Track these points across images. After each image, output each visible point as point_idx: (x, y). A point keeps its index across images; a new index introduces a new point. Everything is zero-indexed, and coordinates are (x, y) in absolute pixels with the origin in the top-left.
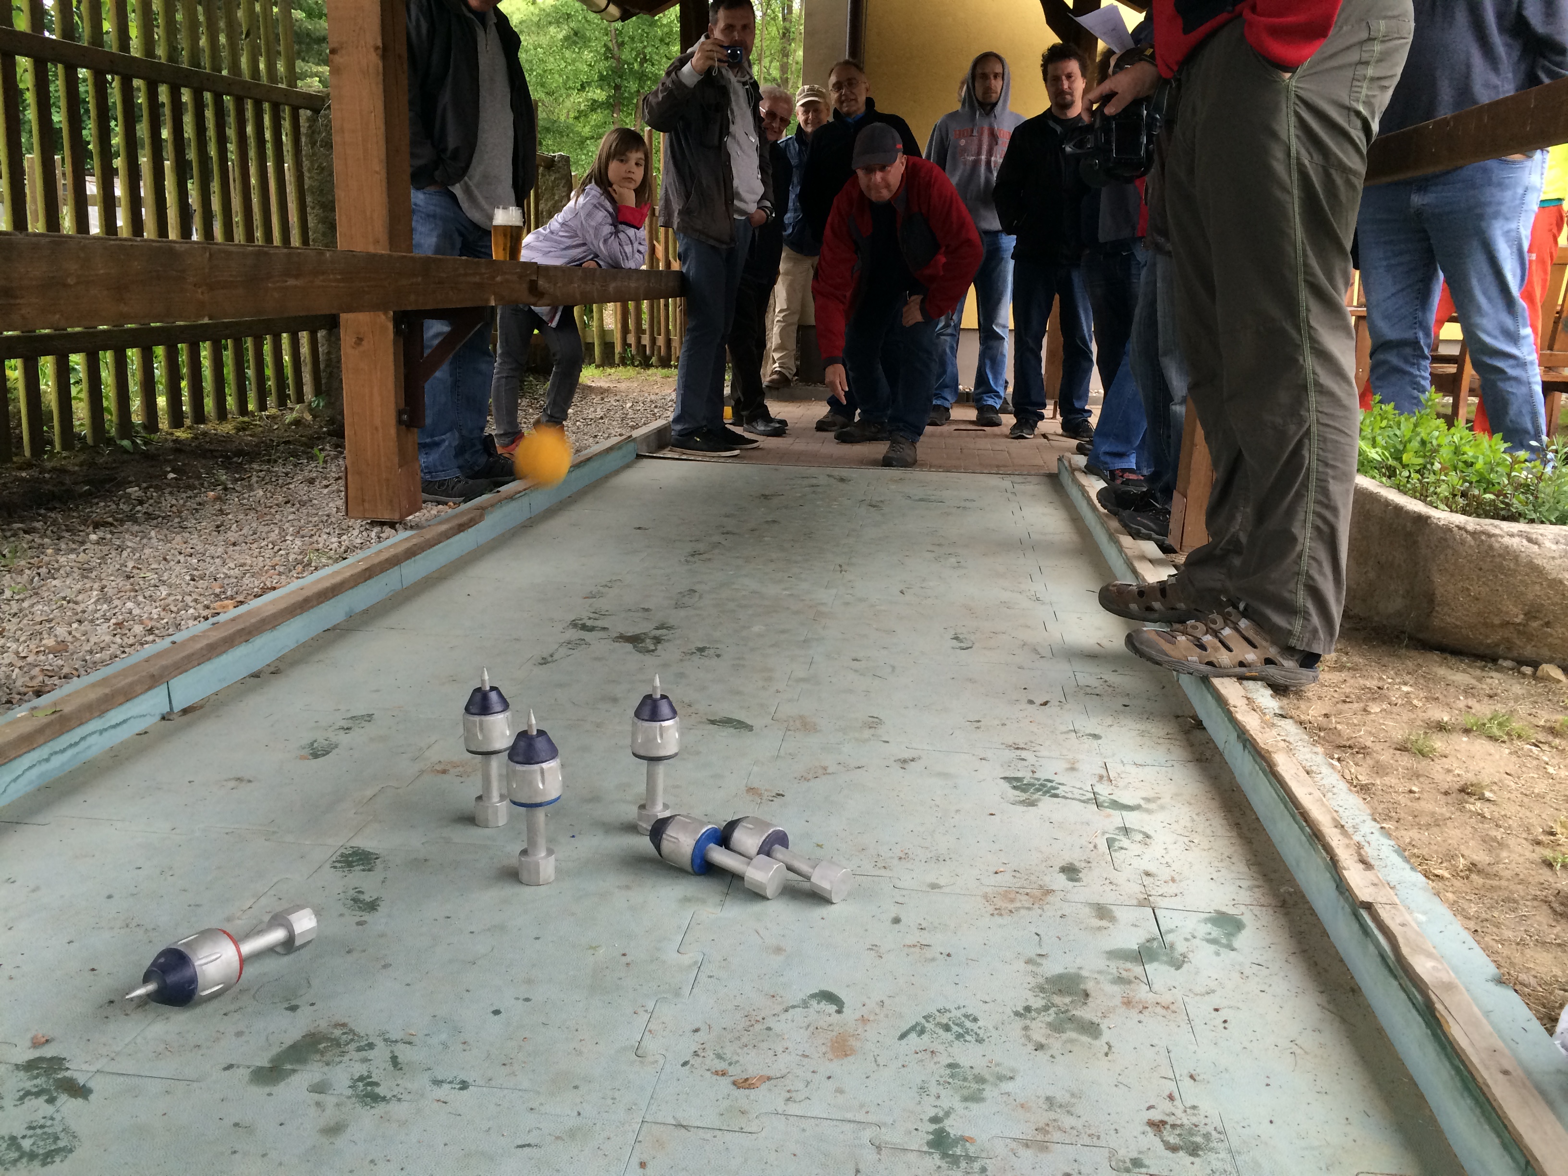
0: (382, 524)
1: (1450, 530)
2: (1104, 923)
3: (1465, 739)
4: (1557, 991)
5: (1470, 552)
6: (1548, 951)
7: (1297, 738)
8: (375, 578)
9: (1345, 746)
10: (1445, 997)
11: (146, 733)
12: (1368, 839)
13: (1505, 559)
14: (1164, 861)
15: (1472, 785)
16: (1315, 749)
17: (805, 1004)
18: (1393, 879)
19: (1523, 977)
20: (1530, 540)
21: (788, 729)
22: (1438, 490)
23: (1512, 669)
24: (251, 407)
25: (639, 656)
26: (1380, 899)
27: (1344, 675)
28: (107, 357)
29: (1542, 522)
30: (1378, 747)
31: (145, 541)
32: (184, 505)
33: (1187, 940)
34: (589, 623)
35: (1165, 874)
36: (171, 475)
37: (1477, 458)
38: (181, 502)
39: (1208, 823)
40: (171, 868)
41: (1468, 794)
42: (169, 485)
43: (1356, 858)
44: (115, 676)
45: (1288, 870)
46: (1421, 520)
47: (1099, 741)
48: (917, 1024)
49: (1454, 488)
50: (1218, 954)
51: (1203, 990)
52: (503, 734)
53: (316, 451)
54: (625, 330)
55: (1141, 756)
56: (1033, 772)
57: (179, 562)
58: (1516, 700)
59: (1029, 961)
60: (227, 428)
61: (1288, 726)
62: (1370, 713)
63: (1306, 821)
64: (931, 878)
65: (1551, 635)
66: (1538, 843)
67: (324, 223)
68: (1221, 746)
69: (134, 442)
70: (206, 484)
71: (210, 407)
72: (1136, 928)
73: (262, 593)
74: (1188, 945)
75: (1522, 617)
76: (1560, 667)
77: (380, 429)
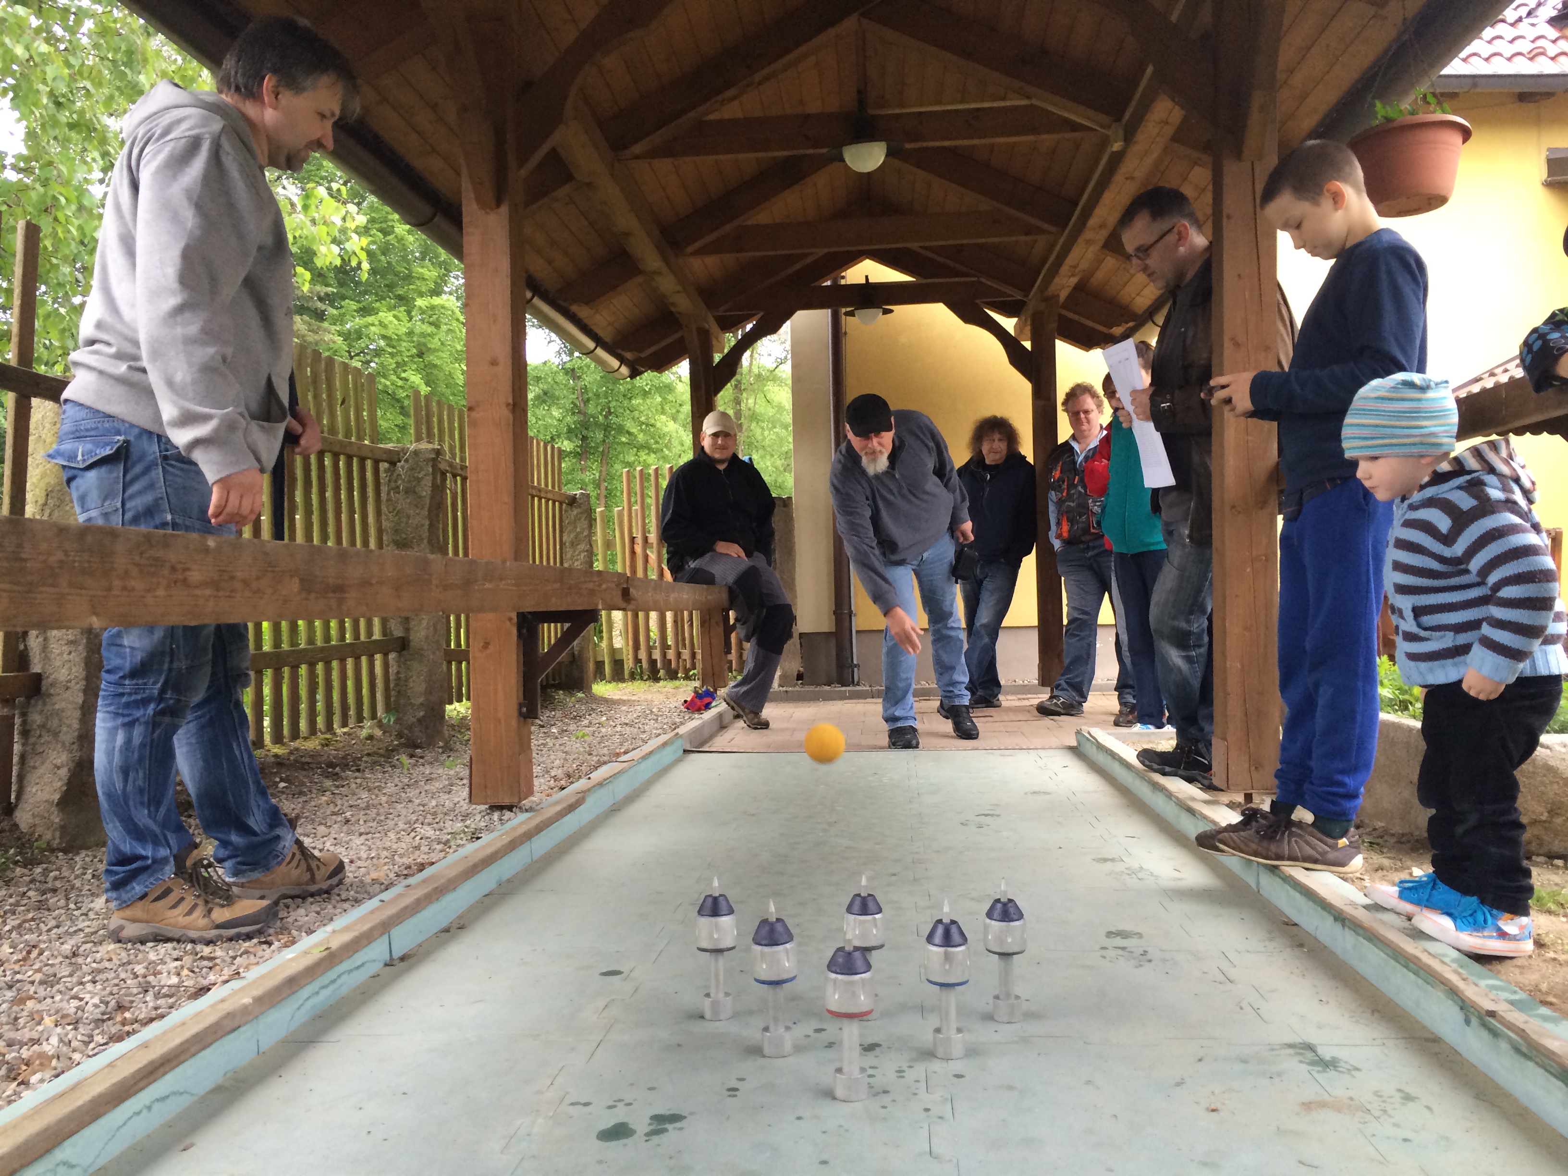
0: (501, 808)
2: (1273, 1057)
23: (1546, 863)
24: (335, 726)
26: (1497, 1009)
32: (303, 808)
33: (1345, 1063)
36: (282, 785)
38: (300, 805)
42: (283, 793)
53: (396, 760)
54: (636, 647)
60: (312, 744)
70: (315, 791)
71: (303, 725)
72: (1301, 1058)
73: (422, 867)
74: (1349, 1067)
75: (1546, 814)
77: (502, 720)
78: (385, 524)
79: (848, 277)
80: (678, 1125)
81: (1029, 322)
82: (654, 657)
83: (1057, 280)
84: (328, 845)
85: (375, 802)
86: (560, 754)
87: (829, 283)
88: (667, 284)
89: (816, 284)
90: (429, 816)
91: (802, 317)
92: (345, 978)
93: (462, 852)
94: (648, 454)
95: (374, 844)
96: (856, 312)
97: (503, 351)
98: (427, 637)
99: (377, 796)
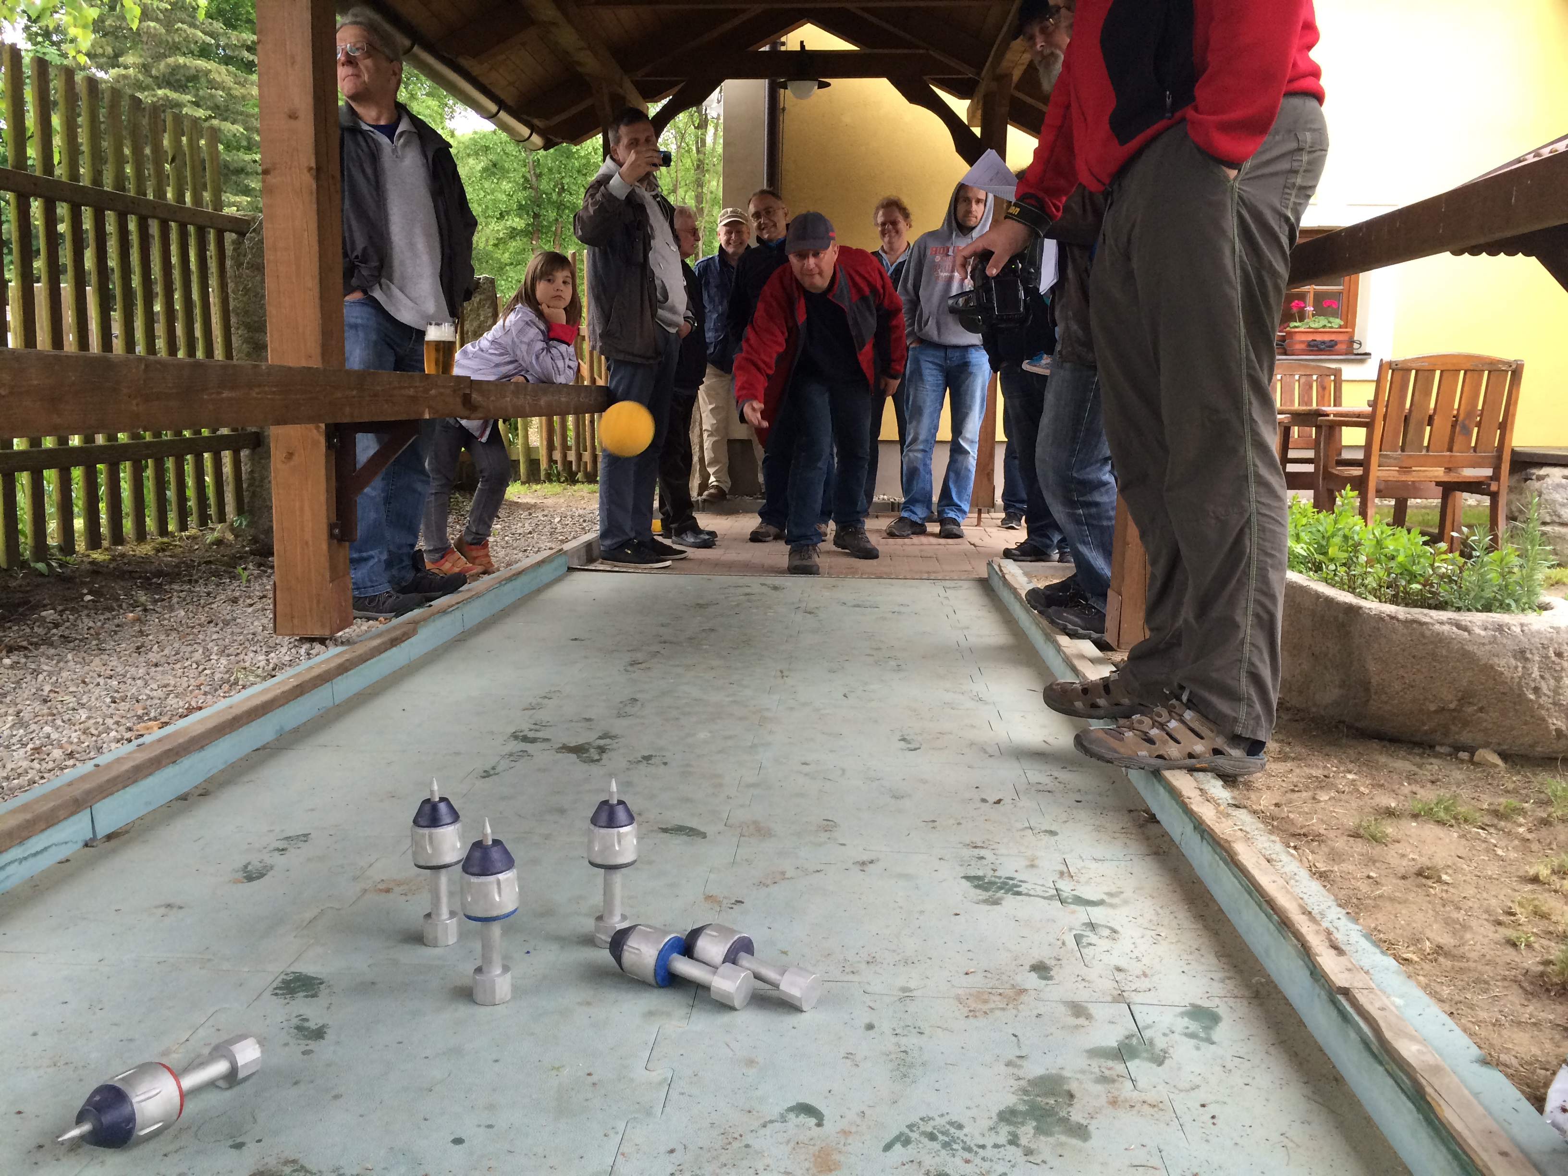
0: (312, 640)
1: (1382, 619)
2: (1082, 1021)
3: (1414, 824)
4: (1539, 1071)
5: (1403, 640)
6: (1525, 1032)
7: (1254, 827)
8: (306, 695)
9: (1299, 835)
10: (1433, 1080)
11: (68, 861)
12: (1335, 924)
13: (1437, 646)
14: (1133, 955)
15: (1428, 869)
16: (1273, 838)
17: (783, 1119)
18: (1366, 963)
19: (1504, 1057)
20: (1459, 626)
21: (742, 835)
22: (1366, 582)
23: (1450, 755)
24: (171, 528)
25: (585, 767)
26: (1356, 984)
27: (1289, 765)
28: (23, 479)
29: (1469, 610)
30: (1332, 834)
31: (61, 664)
32: (102, 627)
33: (1165, 1035)
34: (531, 735)
35: (1135, 968)
36: (89, 598)
37: (1398, 551)
38: (99, 624)
39: (1172, 916)
40: (100, 1001)
41: (1427, 878)
42: (86, 607)
43: (1327, 944)
44: (37, 801)
45: (1257, 960)
46: (1352, 610)
47: (1056, 838)
48: (901, 1134)
49: (1380, 579)
50: (1198, 1048)
51: (1188, 1086)
52: (454, 848)
53: (239, 570)
55: (1100, 851)
56: (995, 870)
57: (98, 684)
58: (1458, 785)
59: (1009, 1064)
60: (146, 549)
61: (1242, 815)
62: (1319, 802)
63: (1273, 909)
64: (901, 982)
65: (1485, 720)
66: (1500, 923)
67: (248, 343)
68: (1177, 838)
69: (49, 565)
70: (124, 605)
71: (128, 528)
72: (1113, 1025)
73: (186, 713)
75: (1456, 703)
76: (1495, 751)
77: (310, 543)
79: (786, 43)
81: (980, 105)
83: (1009, 56)
87: (766, 48)
88: (568, 38)
89: (751, 49)
91: (731, 85)
96: (789, 83)
97: (304, 103)
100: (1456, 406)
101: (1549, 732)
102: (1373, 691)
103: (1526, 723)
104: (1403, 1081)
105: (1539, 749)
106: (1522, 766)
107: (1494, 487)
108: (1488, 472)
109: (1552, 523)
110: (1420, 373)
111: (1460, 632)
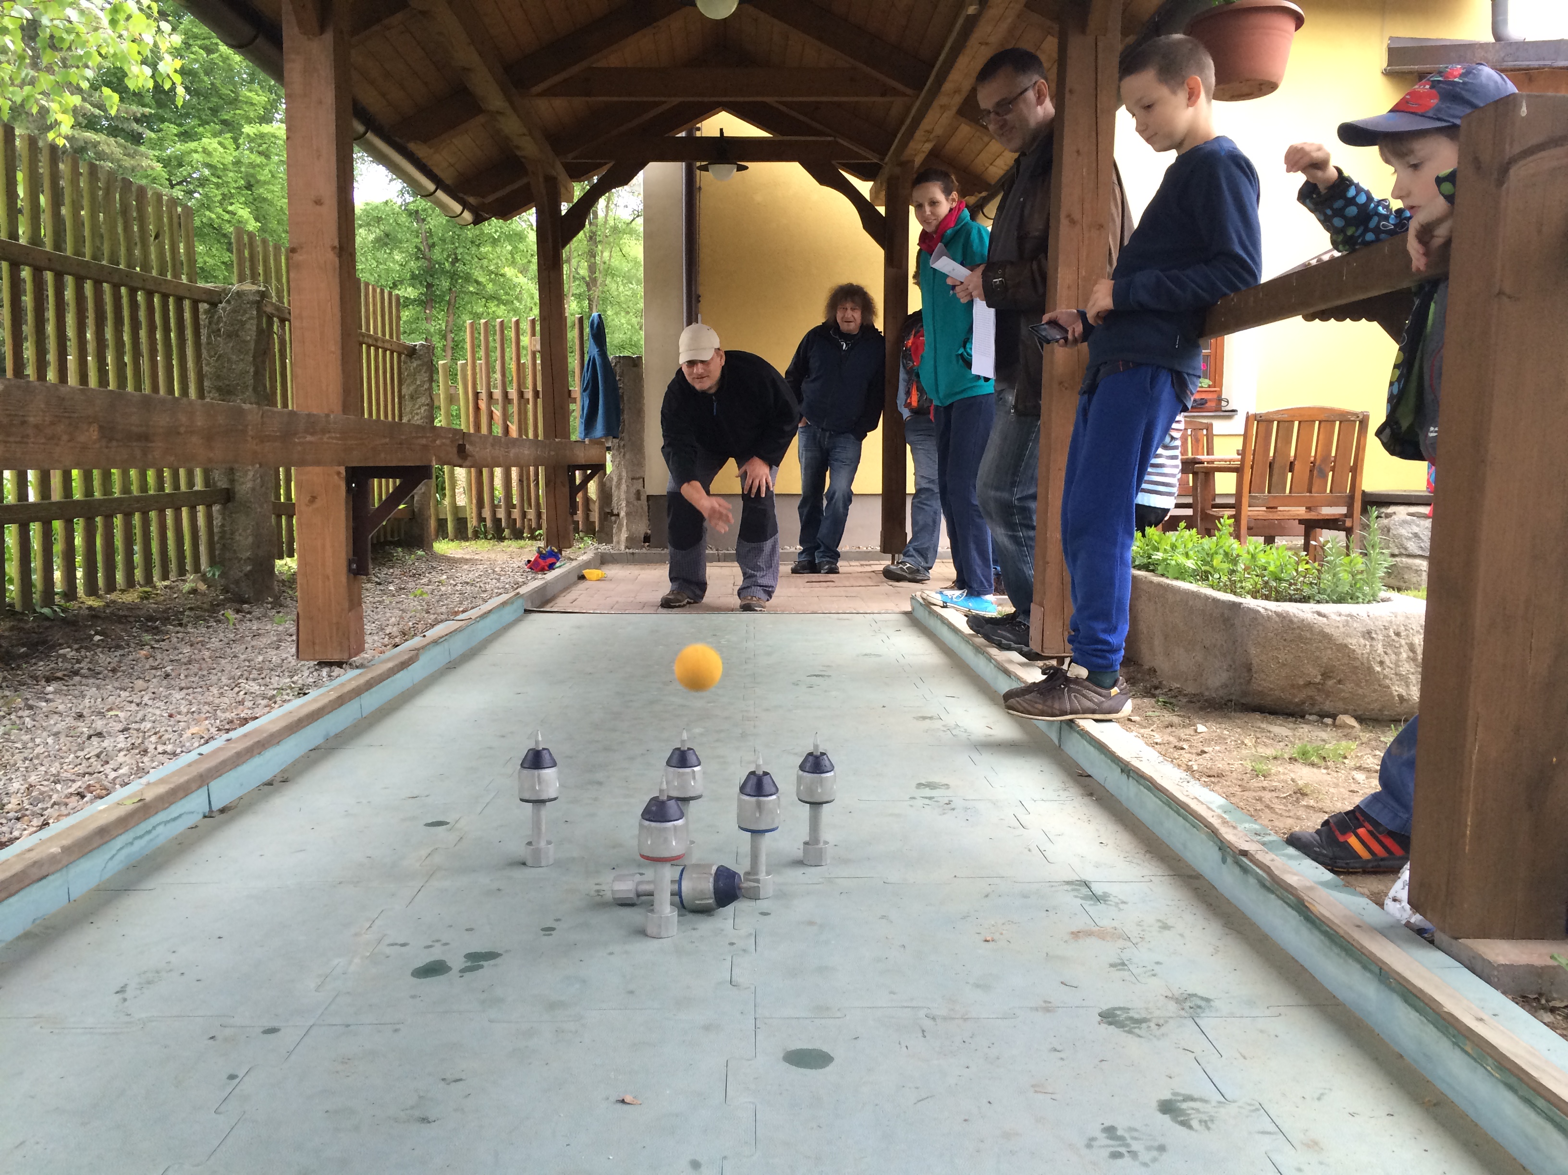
0: (330, 664)
1: (1259, 612)
3: (1292, 765)
5: (1276, 627)
10: (1309, 894)
11: (197, 826)
13: (1302, 630)
14: (1084, 855)
20: (1319, 614)
22: (1244, 584)
23: (1317, 721)
24: (155, 579)
26: (1251, 849)
28: (35, 529)
29: (1327, 602)
30: (1228, 772)
32: (120, 662)
33: (1115, 897)
36: (97, 638)
37: (1269, 563)
38: (116, 659)
42: (98, 646)
46: (1236, 606)
49: (1255, 582)
51: (1135, 924)
53: (221, 615)
54: (480, 505)
55: (1047, 795)
60: (131, 597)
63: (1188, 812)
65: (1343, 691)
68: (1107, 783)
70: (132, 645)
71: (119, 577)
72: (1076, 894)
73: (245, 721)
74: (1117, 900)
75: (1320, 677)
76: (1353, 716)
77: (331, 577)
78: (205, 369)
79: (704, 129)
80: (492, 962)
81: (884, 187)
82: (499, 516)
83: (912, 145)
84: (146, 699)
85: (197, 657)
86: (398, 613)
87: (683, 134)
88: (511, 125)
89: (671, 134)
90: (254, 671)
91: (654, 168)
92: (160, 829)
93: (288, 707)
94: (498, 306)
95: (194, 698)
96: (709, 166)
97: (328, 190)
98: (253, 489)
99: (200, 651)
100: (1313, 454)
101: (1393, 697)
102: (1254, 670)
103: (1375, 691)
104: (1289, 899)
105: (1386, 713)
106: (1374, 727)
107: (1348, 523)
108: (1343, 510)
109: (1401, 555)
110: (1281, 424)
111: (1321, 618)
